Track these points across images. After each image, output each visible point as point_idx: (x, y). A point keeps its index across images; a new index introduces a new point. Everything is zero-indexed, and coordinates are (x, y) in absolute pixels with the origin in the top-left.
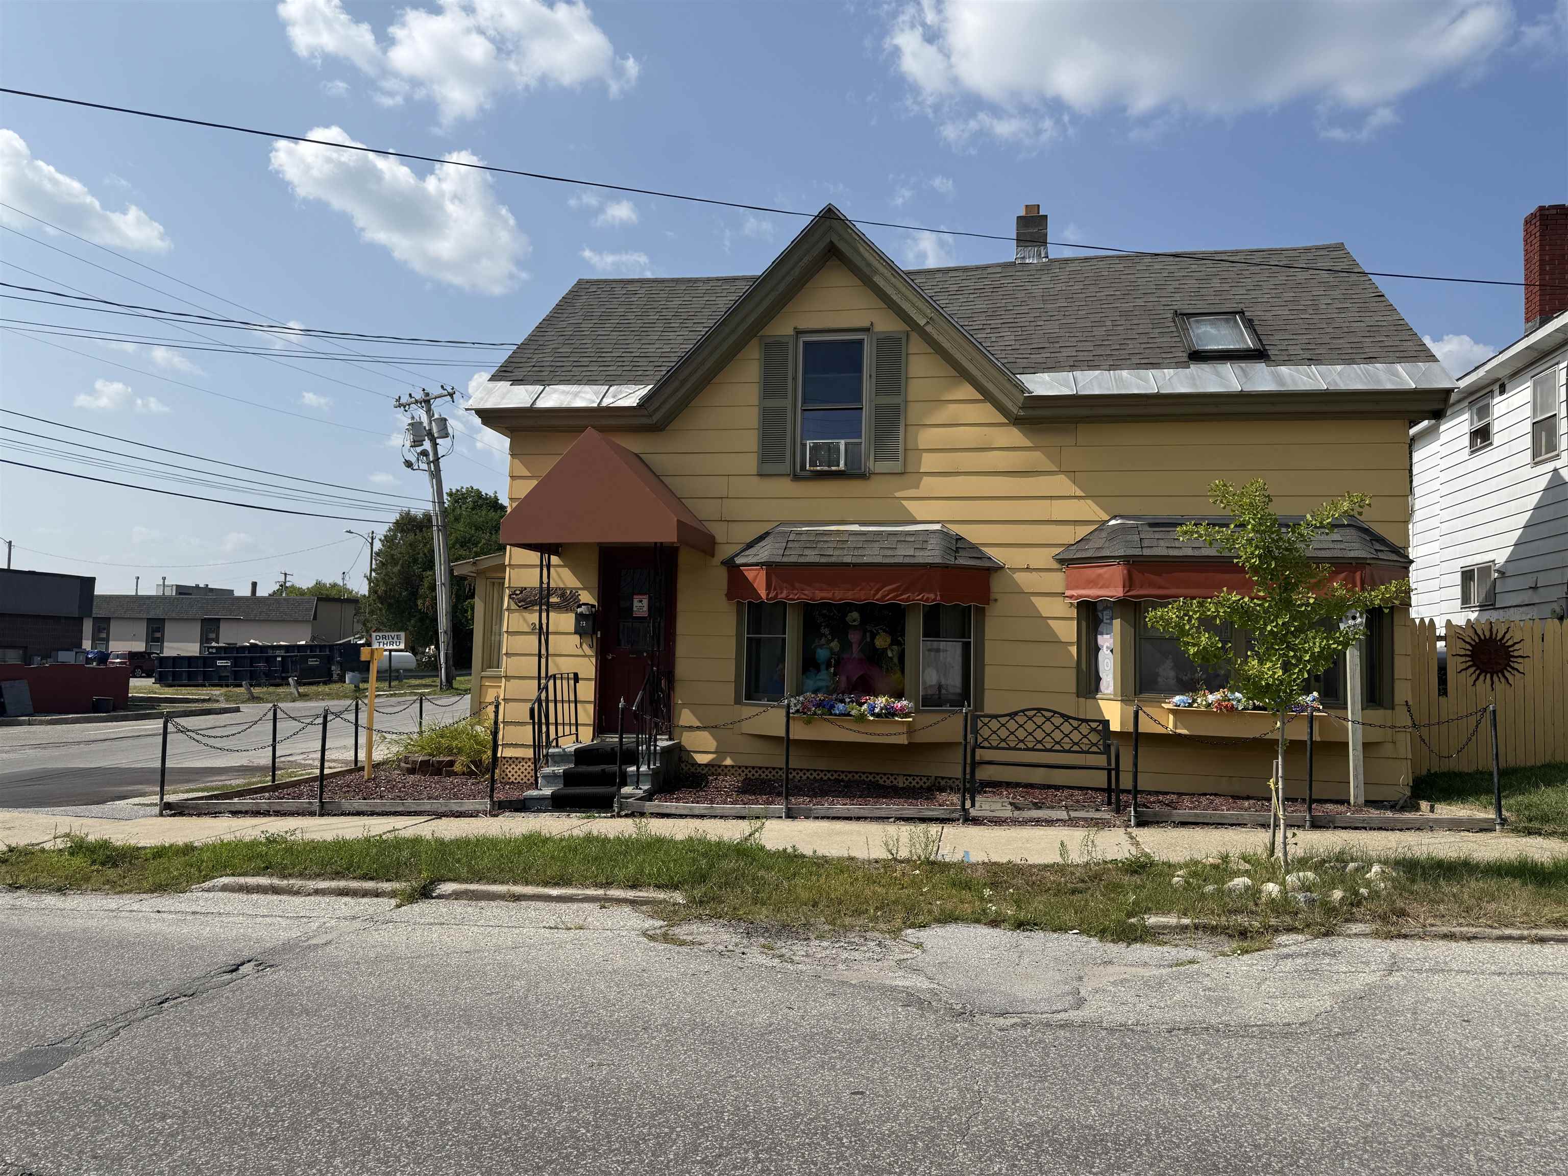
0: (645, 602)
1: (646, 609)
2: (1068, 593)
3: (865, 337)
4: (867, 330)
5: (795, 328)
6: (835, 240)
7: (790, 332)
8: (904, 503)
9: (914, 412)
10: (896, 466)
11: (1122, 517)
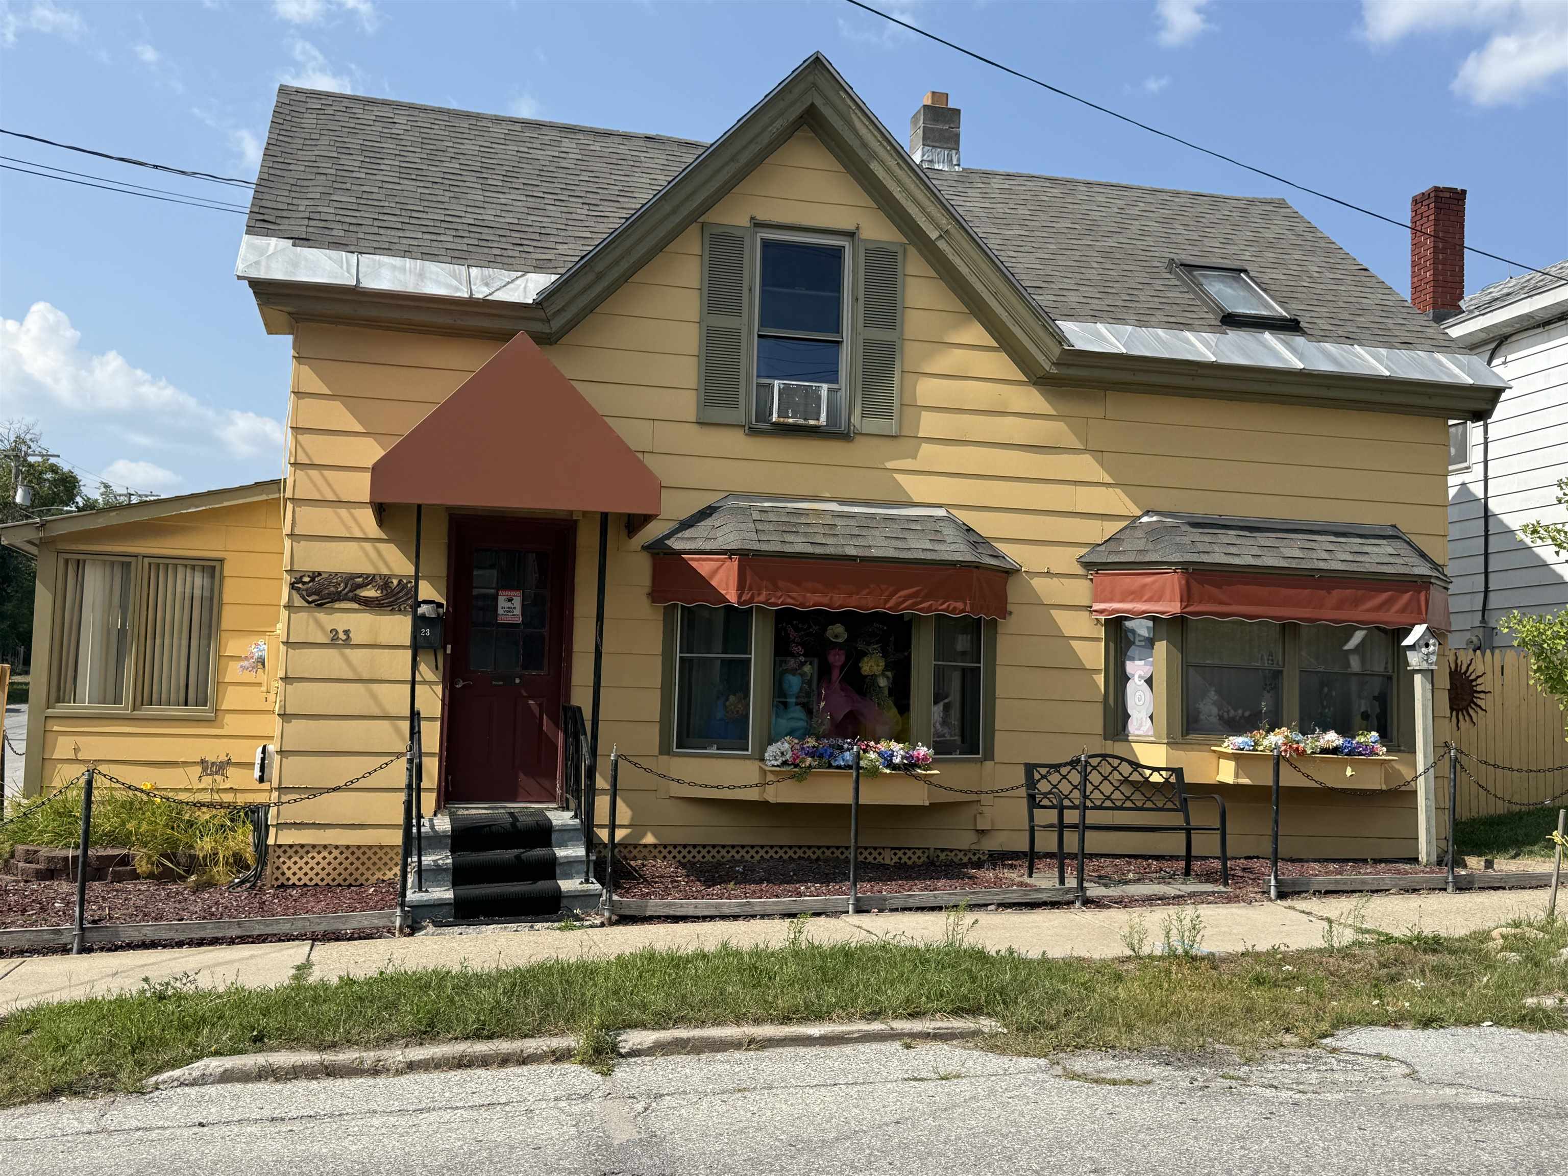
0: (517, 602)
1: (518, 611)
2: (1097, 606)
3: (846, 244)
4: (851, 235)
5: (752, 218)
6: (819, 102)
7: (746, 222)
8: (899, 477)
9: (911, 353)
10: (890, 426)
11: (1157, 513)
